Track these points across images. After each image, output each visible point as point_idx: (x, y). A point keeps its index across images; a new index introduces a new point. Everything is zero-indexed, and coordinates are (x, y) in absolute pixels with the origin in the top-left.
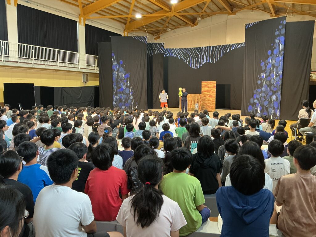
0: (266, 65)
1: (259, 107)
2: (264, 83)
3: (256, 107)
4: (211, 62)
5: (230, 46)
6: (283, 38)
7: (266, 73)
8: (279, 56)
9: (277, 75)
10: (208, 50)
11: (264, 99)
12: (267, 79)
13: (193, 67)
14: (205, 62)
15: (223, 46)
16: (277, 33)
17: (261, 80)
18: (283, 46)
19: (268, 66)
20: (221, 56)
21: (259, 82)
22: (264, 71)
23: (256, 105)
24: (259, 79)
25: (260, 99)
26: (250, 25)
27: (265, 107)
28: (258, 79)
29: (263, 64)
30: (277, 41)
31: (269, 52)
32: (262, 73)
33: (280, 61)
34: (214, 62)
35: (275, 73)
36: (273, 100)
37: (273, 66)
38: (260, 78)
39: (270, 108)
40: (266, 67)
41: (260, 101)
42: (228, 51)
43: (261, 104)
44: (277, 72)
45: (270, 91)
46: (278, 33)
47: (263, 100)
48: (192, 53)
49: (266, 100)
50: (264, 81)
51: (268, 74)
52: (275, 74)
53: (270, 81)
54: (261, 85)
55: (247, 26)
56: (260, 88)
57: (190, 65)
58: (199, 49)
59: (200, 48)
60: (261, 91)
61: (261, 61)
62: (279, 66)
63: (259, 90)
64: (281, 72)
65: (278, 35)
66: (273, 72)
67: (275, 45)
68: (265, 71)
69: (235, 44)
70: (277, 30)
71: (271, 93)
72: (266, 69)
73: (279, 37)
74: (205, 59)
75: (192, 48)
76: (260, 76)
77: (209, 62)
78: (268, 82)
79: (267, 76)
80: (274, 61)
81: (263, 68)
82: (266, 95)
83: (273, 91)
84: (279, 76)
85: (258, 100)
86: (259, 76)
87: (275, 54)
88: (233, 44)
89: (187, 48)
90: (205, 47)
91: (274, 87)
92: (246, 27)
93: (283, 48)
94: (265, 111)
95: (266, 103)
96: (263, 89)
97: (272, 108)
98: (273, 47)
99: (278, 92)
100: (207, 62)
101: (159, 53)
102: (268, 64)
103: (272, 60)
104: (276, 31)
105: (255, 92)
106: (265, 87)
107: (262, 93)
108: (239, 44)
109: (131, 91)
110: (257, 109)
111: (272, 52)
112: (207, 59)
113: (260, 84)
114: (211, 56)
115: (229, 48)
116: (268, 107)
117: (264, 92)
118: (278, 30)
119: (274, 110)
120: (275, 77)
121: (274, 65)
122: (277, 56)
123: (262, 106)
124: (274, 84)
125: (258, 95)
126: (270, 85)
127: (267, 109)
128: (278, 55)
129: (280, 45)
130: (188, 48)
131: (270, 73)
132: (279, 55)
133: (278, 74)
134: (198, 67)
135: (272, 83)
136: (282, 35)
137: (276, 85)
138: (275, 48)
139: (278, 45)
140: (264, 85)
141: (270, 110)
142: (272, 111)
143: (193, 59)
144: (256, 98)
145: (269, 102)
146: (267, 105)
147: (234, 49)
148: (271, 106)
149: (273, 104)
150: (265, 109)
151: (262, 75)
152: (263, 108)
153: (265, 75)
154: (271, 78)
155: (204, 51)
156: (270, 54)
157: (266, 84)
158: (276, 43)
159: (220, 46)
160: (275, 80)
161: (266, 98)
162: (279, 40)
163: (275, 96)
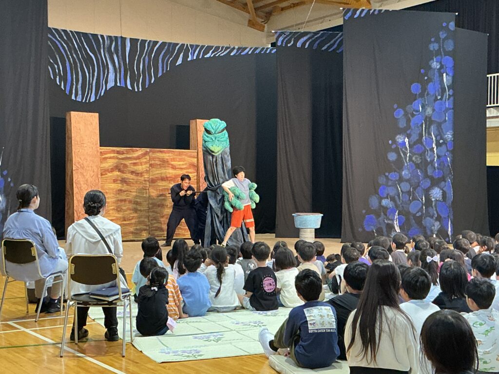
0: (410, 115)
1: (396, 217)
2: (406, 159)
3: (388, 219)
4: (129, 87)
5: (184, 49)
6: (449, 61)
7: (409, 136)
8: (441, 99)
9: (441, 141)
10: (120, 48)
11: (408, 197)
12: (413, 151)
13: (76, 97)
14: (111, 84)
15: (164, 44)
16: (433, 47)
17: (397, 151)
18: (450, 78)
19: (413, 120)
20: (160, 74)
21: (392, 157)
22: (405, 132)
23: (388, 215)
24: (391, 150)
25: (396, 197)
26: (358, 13)
27: (414, 215)
28: (388, 149)
29: (400, 114)
30: (435, 65)
31: (415, 88)
32: (400, 134)
33: (447, 110)
34: (138, 88)
35: (433, 136)
36: (433, 199)
37: (429, 121)
38: (394, 147)
39: (428, 218)
40: (408, 121)
41: (399, 203)
42: (179, 62)
43: (401, 209)
44: (440, 135)
45: (424, 178)
46: (436, 48)
47: (407, 199)
48: (71, 48)
49: (414, 199)
50: (405, 154)
51: (415, 137)
52: (434, 138)
53: (422, 155)
54: (399, 164)
55: (349, 14)
56: (395, 171)
57: (65, 87)
58: (92, 40)
59: (95, 36)
60: (398, 178)
61: (395, 106)
62: (445, 121)
63: (394, 176)
64: (449, 136)
65: (438, 53)
66: (430, 134)
67: (430, 73)
68: (408, 132)
69: (197, 46)
70: (433, 40)
71: (428, 183)
72: (408, 127)
73: (439, 57)
74: (111, 76)
75: (71, 31)
76: (394, 142)
77: (123, 85)
78: (416, 158)
79: (411, 143)
80: (429, 111)
81: (402, 124)
82: (415, 189)
83: (431, 178)
84: (446, 144)
85: (393, 199)
86: (390, 142)
87: (432, 93)
88: (192, 46)
90: (110, 37)
91: (435, 168)
92: (345, 15)
93: (451, 82)
94: (415, 225)
95: (413, 208)
96: (405, 173)
97: (432, 217)
98: (426, 78)
99: (445, 182)
100: (118, 84)
102: (413, 115)
103: (423, 107)
104: (431, 42)
105: (382, 180)
106: (409, 169)
107: (402, 184)
108: (209, 48)
110: (390, 222)
111: (424, 89)
112: (118, 75)
113: (396, 160)
114: (129, 69)
115: (181, 55)
116: (421, 216)
117: (408, 181)
118: (438, 40)
119: (440, 221)
120: (434, 146)
121: (430, 118)
122: (436, 99)
123: (405, 213)
124: (432, 161)
125: (392, 188)
126: (423, 165)
127: (419, 221)
128: (439, 98)
129: (445, 75)
130: (60, 28)
131: (421, 135)
132: (442, 97)
133: (441, 138)
134: (93, 99)
135: (429, 160)
136: (447, 53)
137: (439, 165)
138: (430, 80)
139: (437, 74)
140: (406, 164)
141: (427, 222)
142: (434, 226)
143: (74, 67)
144: (385, 196)
145: (423, 204)
146: (418, 212)
147: (195, 58)
148: (431, 213)
149: (436, 207)
150: (414, 221)
151: (400, 139)
152: (408, 219)
153: (407, 140)
154: (425, 148)
155: (106, 50)
156: (418, 93)
157: (413, 161)
158: (431, 68)
159: (156, 43)
160: (435, 152)
161: (414, 194)
162: (441, 63)
163: (439, 190)
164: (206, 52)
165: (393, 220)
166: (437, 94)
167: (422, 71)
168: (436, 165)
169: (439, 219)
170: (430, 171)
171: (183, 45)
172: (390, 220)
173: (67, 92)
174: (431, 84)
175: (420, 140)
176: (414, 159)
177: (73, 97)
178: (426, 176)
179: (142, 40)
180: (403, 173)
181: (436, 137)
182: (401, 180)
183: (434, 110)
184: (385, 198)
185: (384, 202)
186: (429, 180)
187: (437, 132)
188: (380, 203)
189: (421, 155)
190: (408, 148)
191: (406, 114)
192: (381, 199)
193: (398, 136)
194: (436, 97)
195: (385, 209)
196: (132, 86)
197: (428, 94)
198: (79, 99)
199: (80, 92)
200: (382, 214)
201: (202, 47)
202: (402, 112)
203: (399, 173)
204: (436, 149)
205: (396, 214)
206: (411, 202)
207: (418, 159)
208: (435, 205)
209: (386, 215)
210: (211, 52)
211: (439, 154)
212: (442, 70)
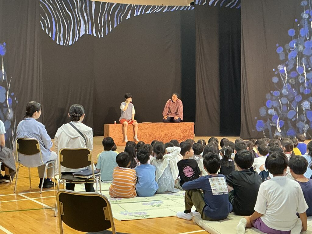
0: (287, 51)
1: (278, 121)
2: (285, 81)
3: (272, 123)
4: (95, 35)
5: (132, 8)
7: (287, 66)
8: (309, 39)
9: (309, 69)
10: (88, 8)
11: (286, 107)
12: (290, 75)
13: (59, 42)
14: (82, 33)
16: (304, 3)
17: (278, 76)
19: (290, 55)
20: (115, 26)
21: (275, 80)
22: (284, 62)
23: (272, 120)
24: (274, 75)
25: (278, 108)
27: (291, 120)
29: (280, 50)
30: (305, 16)
31: (291, 32)
32: (280, 64)
34: (101, 36)
35: (304, 65)
36: (304, 109)
37: (301, 55)
38: (276, 73)
39: (301, 122)
40: (286, 55)
41: (280, 112)
42: (129, 17)
43: (281, 116)
44: (308, 65)
45: (298, 95)
46: (306, 4)
47: (286, 109)
49: (290, 109)
50: (284, 79)
51: (291, 66)
52: (304, 67)
53: (296, 78)
54: (280, 85)
56: (277, 90)
57: (52, 35)
58: (70, 3)
60: (279, 95)
61: (277, 45)
63: (276, 93)
65: (307, 7)
66: (301, 64)
67: (302, 22)
68: (286, 63)
69: (140, 6)
71: (300, 98)
72: (286, 59)
73: (308, 10)
74: (83, 27)
76: (277, 69)
77: (90, 33)
78: (292, 81)
79: (289, 70)
80: (301, 48)
81: (282, 58)
82: (291, 102)
83: (302, 94)
85: (276, 109)
86: (274, 70)
87: (302, 36)
88: (137, 6)
91: (305, 87)
94: (291, 127)
95: (290, 115)
97: (303, 121)
98: (299, 25)
100: (87, 33)
102: (290, 51)
103: (297, 45)
105: (268, 96)
106: (286, 89)
107: (282, 99)
108: (149, 7)
109: (10, 95)
110: (274, 125)
111: (297, 33)
112: (87, 27)
113: (278, 82)
114: (94, 22)
115: (130, 12)
116: (296, 120)
117: (286, 96)
119: (308, 124)
120: (304, 72)
121: (302, 53)
122: (306, 40)
123: (284, 119)
124: (303, 83)
125: (275, 101)
126: (297, 85)
127: (294, 124)
131: (295, 65)
133: (310, 67)
134: (70, 44)
135: (301, 82)
137: (308, 85)
138: (301, 27)
139: (306, 22)
140: (285, 85)
141: (300, 125)
142: (304, 127)
143: (57, 22)
144: (270, 107)
145: (297, 113)
146: (293, 118)
147: (139, 14)
148: (303, 119)
149: (306, 114)
150: (290, 124)
151: (280, 67)
152: (286, 123)
153: (285, 68)
154: (298, 73)
155: (79, 9)
156: (293, 36)
157: (290, 83)
158: (302, 18)
159: (112, 4)
160: (305, 76)
161: (290, 105)
162: (309, 14)
163: (308, 102)
164: (147, 10)
165: (276, 123)
166: (306, 36)
167: (296, 20)
168: (306, 85)
169: (308, 122)
170: (301, 90)
171: (131, 5)
172: (274, 123)
173: (54, 39)
174: (302, 29)
175: (294, 69)
176: (290, 81)
177: (57, 42)
178: (299, 93)
179: (103, 2)
180: (283, 91)
181: (306, 66)
182: (281, 96)
183: (304, 47)
184: (270, 109)
185: (270, 111)
186: (301, 96)
187: (306, 63)
188: (267, 112)
189: (295, 79)
190: (286, 73)
191: (285, 51)
192: (268, 109)
193: (279, 66)
194: (306, 38)
195: (271, 116)
196: (97, 34)
197: (300, 36)
198: (61, 43)
199: (62, 39)
200: (268, 119)
201: (144, 6)
202: (282, 49)
203: (280, 91)
204: (306, 74)
205: (278, 119)
206: (288, 111)
207: (293, 81)
208: (305, 113)
209: (271, 120)
210: (150, 10)
211: (308, 77)
212: (310, 20)
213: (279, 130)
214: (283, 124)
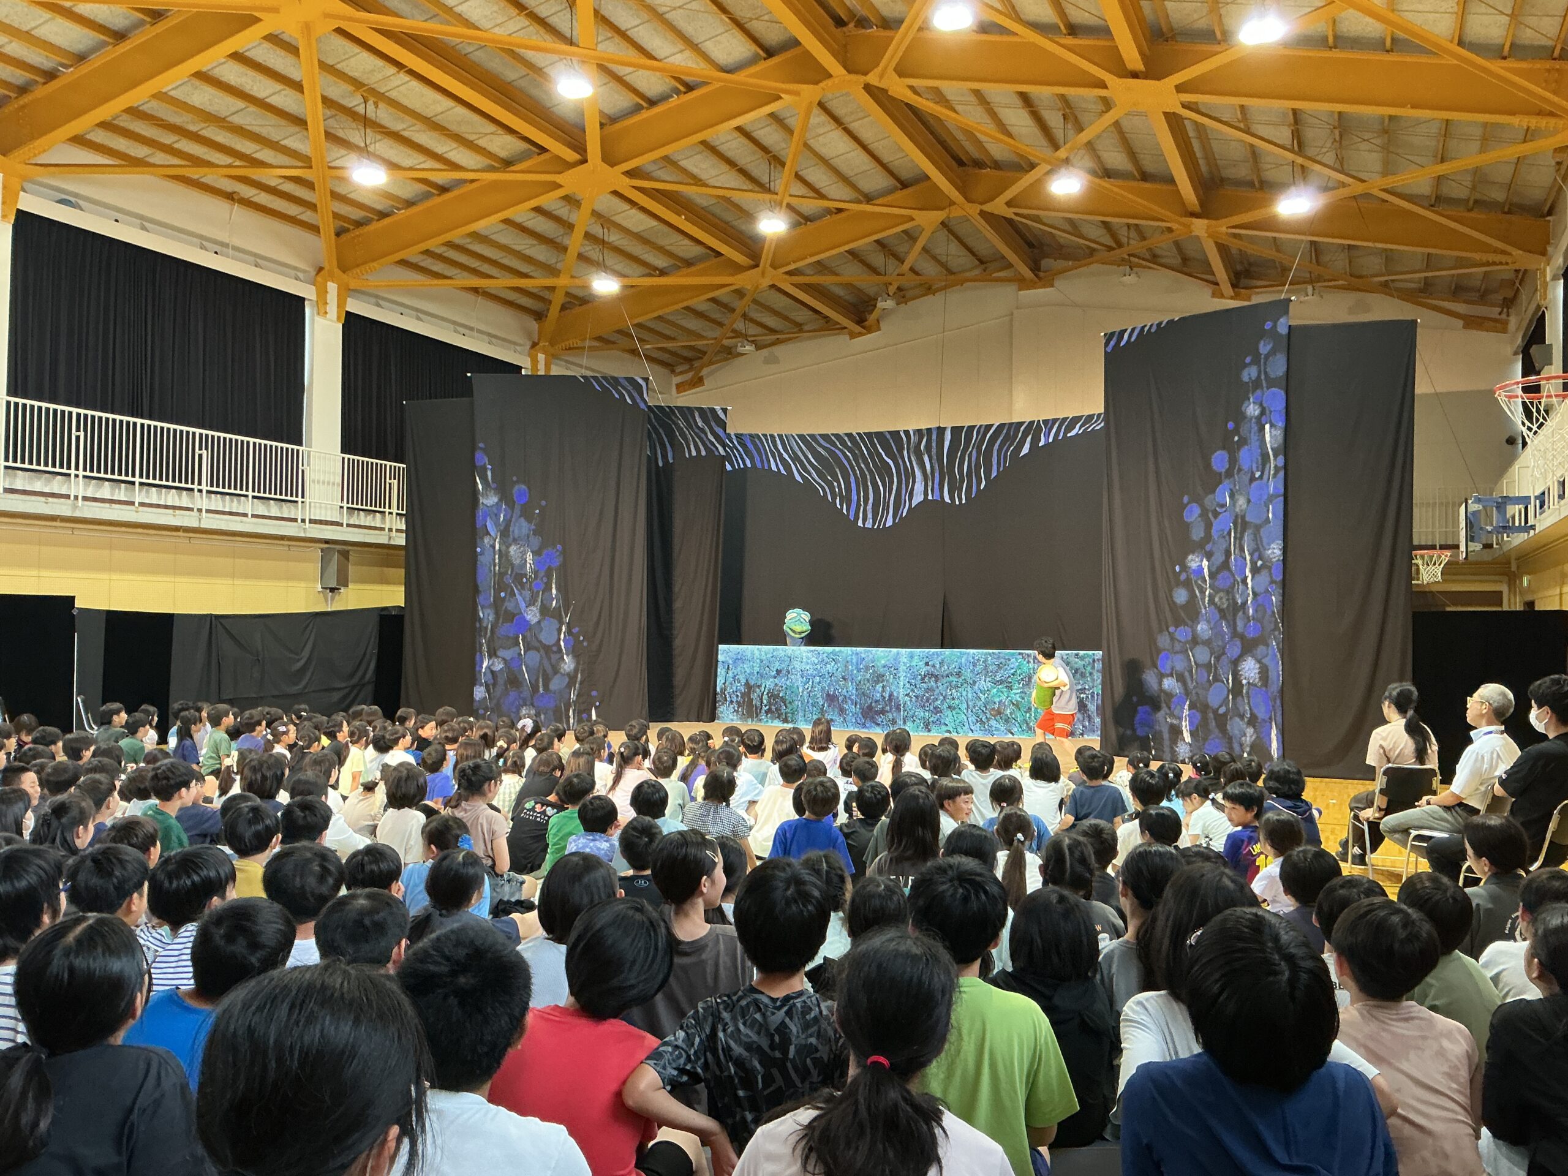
0: (1210, 515)
1: (1186, 712)
2: (1203, 599)
3: (1172, 715)
4: (947, 500)
5: (1034, 429)
6: (1276, 399)
7: (1209, 556)
8: (1261, 477)
9: (1260, 563)
10: (934, 444)
11: (1206, 675)
12: (1217, 583)
13: (864, 523)
14: (918, 498)
15: (1001, 426)
16: (1249, 373)
17: (1187, 584)
18: (1279, 433)
19: (1217, 525)
20: (994, 474)
21: (1181, 596)
22: (1202, 547)
23: (1173, 706)
24: (1179, 584)
25: (1187, 674)
26: (1126, 336)
27: (1215, 712)
28: (1175, 582)
29: (1192, 514)
30: (1252, 410)
31: (1219, 460)
32: (1193, 552)
33: (1271, 499)
34: (960, 499)
35: (1247, 553)
36: (1244, 682)
37: (1241, 524)
38: (1183, 577)
39: (1237, 719)
40: (1209, 526)
41: (1191, 685)
42: (1026, 450)
43: (1194, 698)
44: (1258, 551)
45: (1232, 638)
46: (1254, 375)
47: (1205, 679)
48: (858, 456)
49: (1217, 679)
50: (1203, 592)
51: (1219, 558)
52: (1248, 558)
53: (1230, 592)
54: (1191, 611)
55: (1112, 343)
56: (1186, 624)
57: (848, 510)
58: (892, 441)
59: (895, 434)
60: (1190, 638)
61: (1186, 499)
62: (1267, 520)
63: (1182, 634)
64: (1275, 551)
65: (1257, 384)
66: (1242, 550)
67: (1244, 430)
68: (1208, 548)
69: (1055, 421)
70: (1248, 360)
71: (1234, 650)
72: (1208, 537)
73: (1259, 392)
74: (919, 487)
75: (859, 434)
76: (1184, 568)
77: (937, 497)
78: (1221, 598)
79: (1214, 569)
80: (1241, 502)
81: (1197, 534)
82: (1218, 659)
83: (1242, 637)
84: (1270, 568)
85: (1181, 678)
86: (1177, 568)
87: (1245, 467)
88: (1046, 422)
89: (837, 436)
90: (919, 432)
91: (1248, 618)
92: (1107, 344)
93: (1280, 439)
94: (1217, 731)
95: (1215, 697)
96: (1202, 628)
97: (1242, 717)
98: (1236, 438)
99: (1267, 645)
100: (930, 497)
101: (703, 453)
102: (1216, 514)
103: (1232, 496)
104: (1246, 366)
105: (1163, 641)
106: (1208, 622)
107: (1199, 650)
108: (1076, 420)
109: (569, 631)
110: (1175, 722)
111: (1233, 461)
112: (930, 484)
113: (1188, 602)
114: (947, 473)
115: (1029, 439)
116: (1225, 715)
117: (1207, 643)
118: (1256, 361)
119: (1254, 727)
120: (1248, 573)
121: (1243, 517)
122: (1252, 479)
123: (1200, 707)
124: (1245, 603)
125: (1180, 656)
126: (1231, 611)
127: (1222, 722)
128: (1257, 475)
129: (1267, 427)
130: (841, 432)
131: (1228, 553)
132: (1262, 473)
133: (1260, 558)
134: (889, 523)
135: (1239, 601)
136: (1271, 383)
137: (1256, 611)
138: (1243, 441)
139: (1255, 428)
140: (1203, 611)
141: (1236, 726)
142: (1245, 735)
143: (862, 482)
144: (1168, 672)
145: (1229, 691)
146: (1220, 706)
147: (1051, 440)
148: (1241, 709)
149: (1248, 697)
150: (1214, 724)
151: (1194, 561)
152: (1205, 719)
153: (1205, 563)
154: (1233, 575)
155: (912, 450)
156: (1223, 470)
157: (1215, 605)
158: (1245, 417)
159: (989, 427)
160: (1250, 586)
161: (1216, 668)
162: (1261, 405)
163: (1253, 662)
164: (1070, 427)
165: (1180, 719)
166: (1254, 466)
167: (1230, 425)
168: (1251, 611)
169: (1253, 721)
170: (1240, 625)
171: (1032, 423)
172: (1176, 718)
173: (852, 518)
174: (1244, 449)
175: (1225, 565)
176: (1217, 599)
177: (860, 524)
178: (1235, 634)
179: (969, 426)
180: (1199, 628)
181: (1251, 555)
182: (1195, 641)
183: (1249, 501)
184: (1168, 676)
185: (1169, 683)
186: (1238, 643)
187: (1253, 545)
188: (1160, 683)
189: (1228, 592)
190: (1207, 578)
191: (1204, 513)
192: (1162, 676)
193: (1190, 557)
194: (1253, 474)
195: (1168, 696)
196: (952, 497)
197: (1240, 470)
198: (869, 525)
199: (870, 515)
200: (1163, 705)
201: (1064, 419)
202: (1197, 511)
203: (1192, 627)
204: (1252, 580)
205: (1186, 707)
206: (1211, 685)
207: (1224, 600)
208: (1247, 693)
209: (1169, 708)
210: (1078, 426)
211: (1256, 589)
212: (1264, 418)
213: (1187, 737)
214: (1196, 722)
